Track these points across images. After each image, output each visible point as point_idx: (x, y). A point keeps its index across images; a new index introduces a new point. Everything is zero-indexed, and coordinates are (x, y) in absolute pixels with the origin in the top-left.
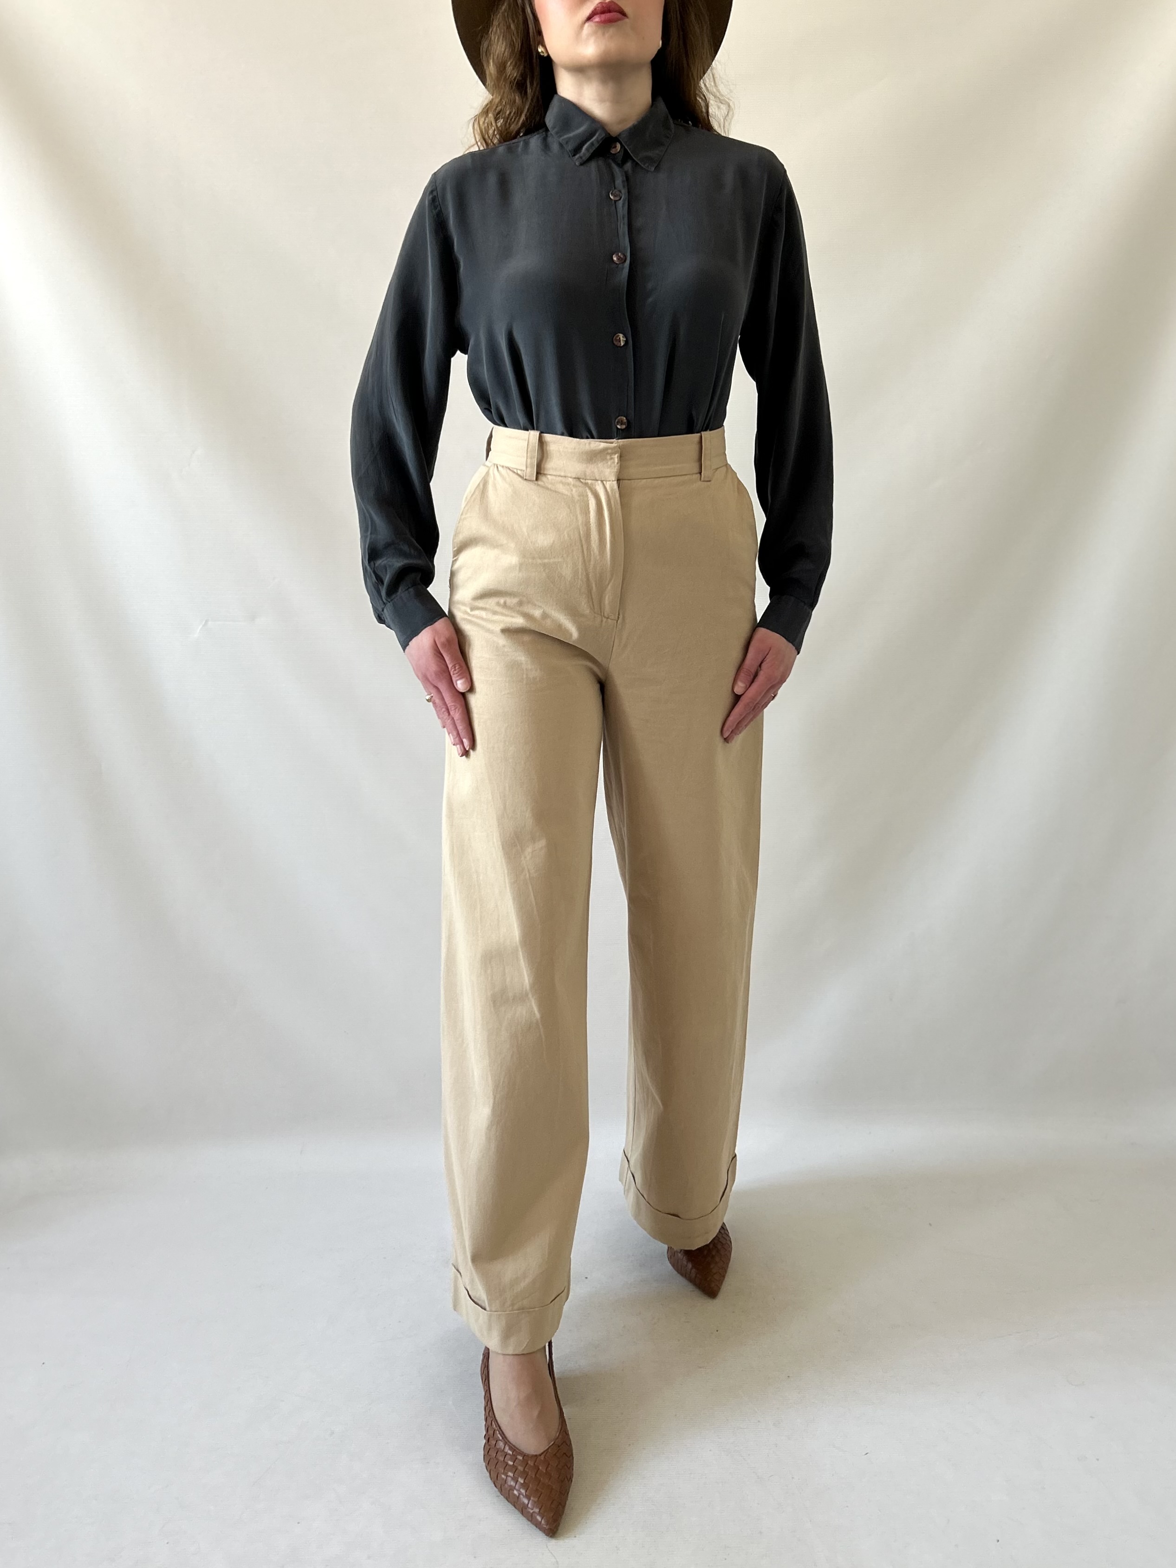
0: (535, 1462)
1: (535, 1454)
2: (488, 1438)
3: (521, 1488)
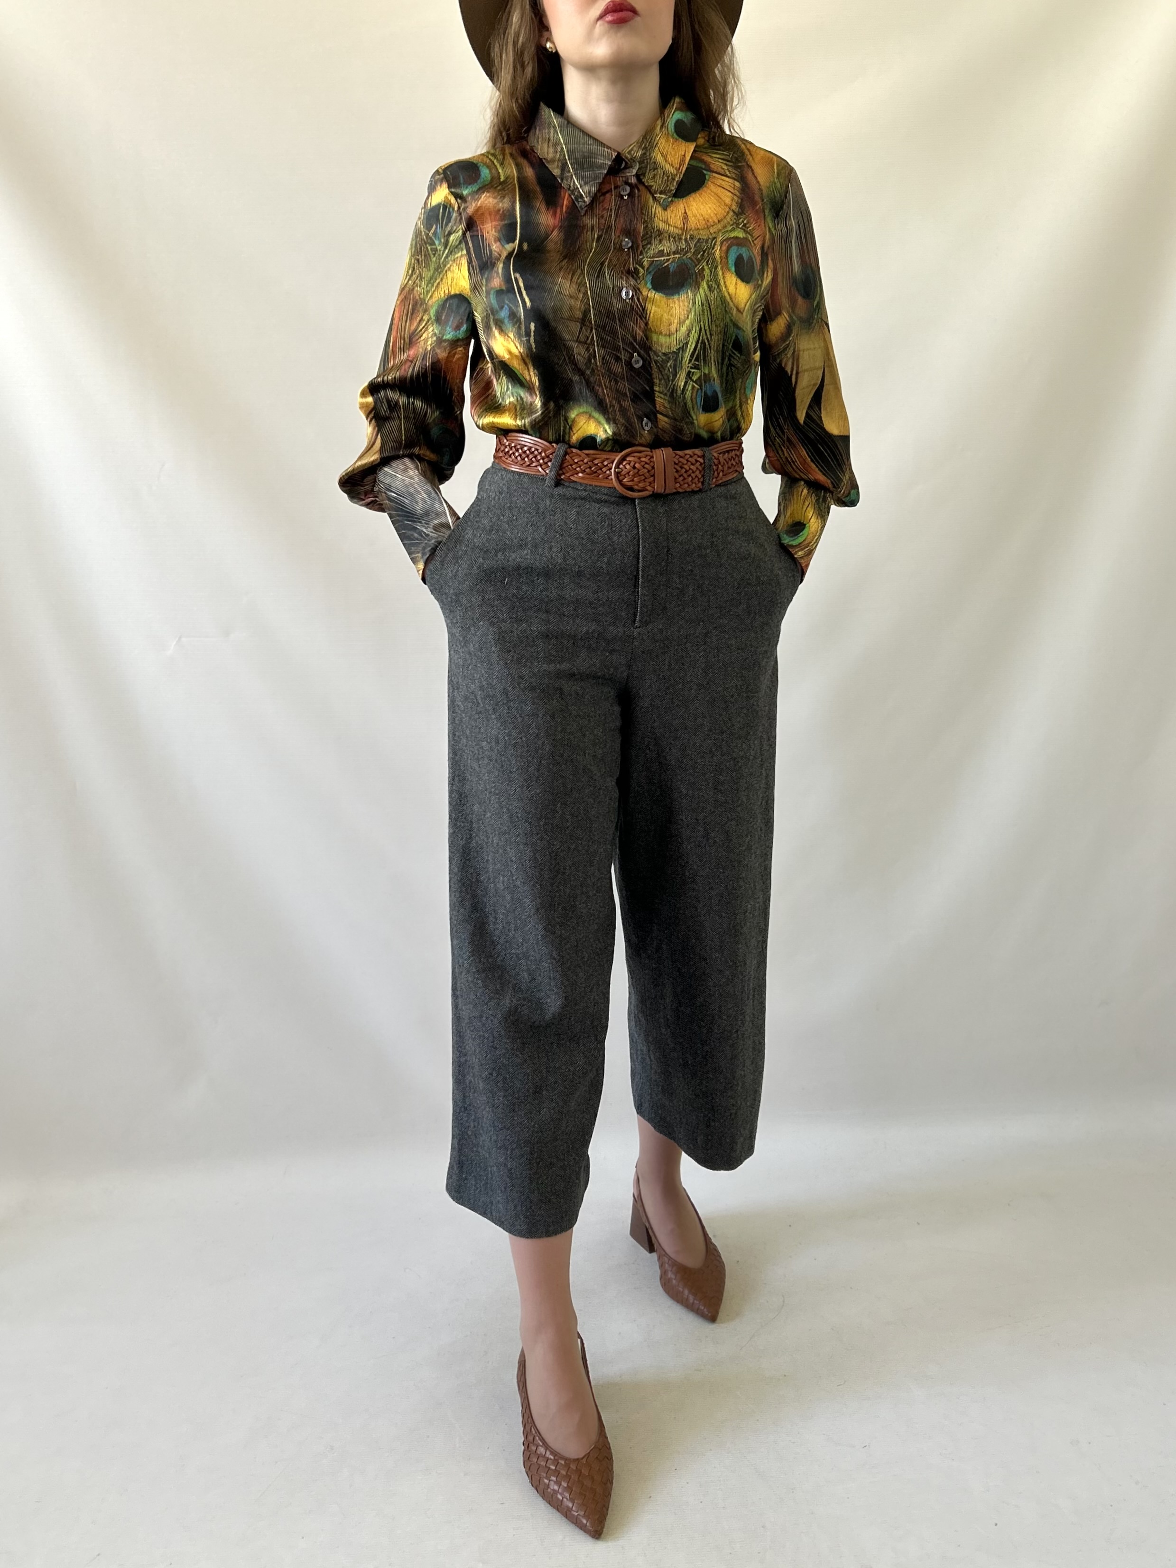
0: (577, 1466)
1: (576, 1457)
2: (527, 1445)
3: (564, 1491)
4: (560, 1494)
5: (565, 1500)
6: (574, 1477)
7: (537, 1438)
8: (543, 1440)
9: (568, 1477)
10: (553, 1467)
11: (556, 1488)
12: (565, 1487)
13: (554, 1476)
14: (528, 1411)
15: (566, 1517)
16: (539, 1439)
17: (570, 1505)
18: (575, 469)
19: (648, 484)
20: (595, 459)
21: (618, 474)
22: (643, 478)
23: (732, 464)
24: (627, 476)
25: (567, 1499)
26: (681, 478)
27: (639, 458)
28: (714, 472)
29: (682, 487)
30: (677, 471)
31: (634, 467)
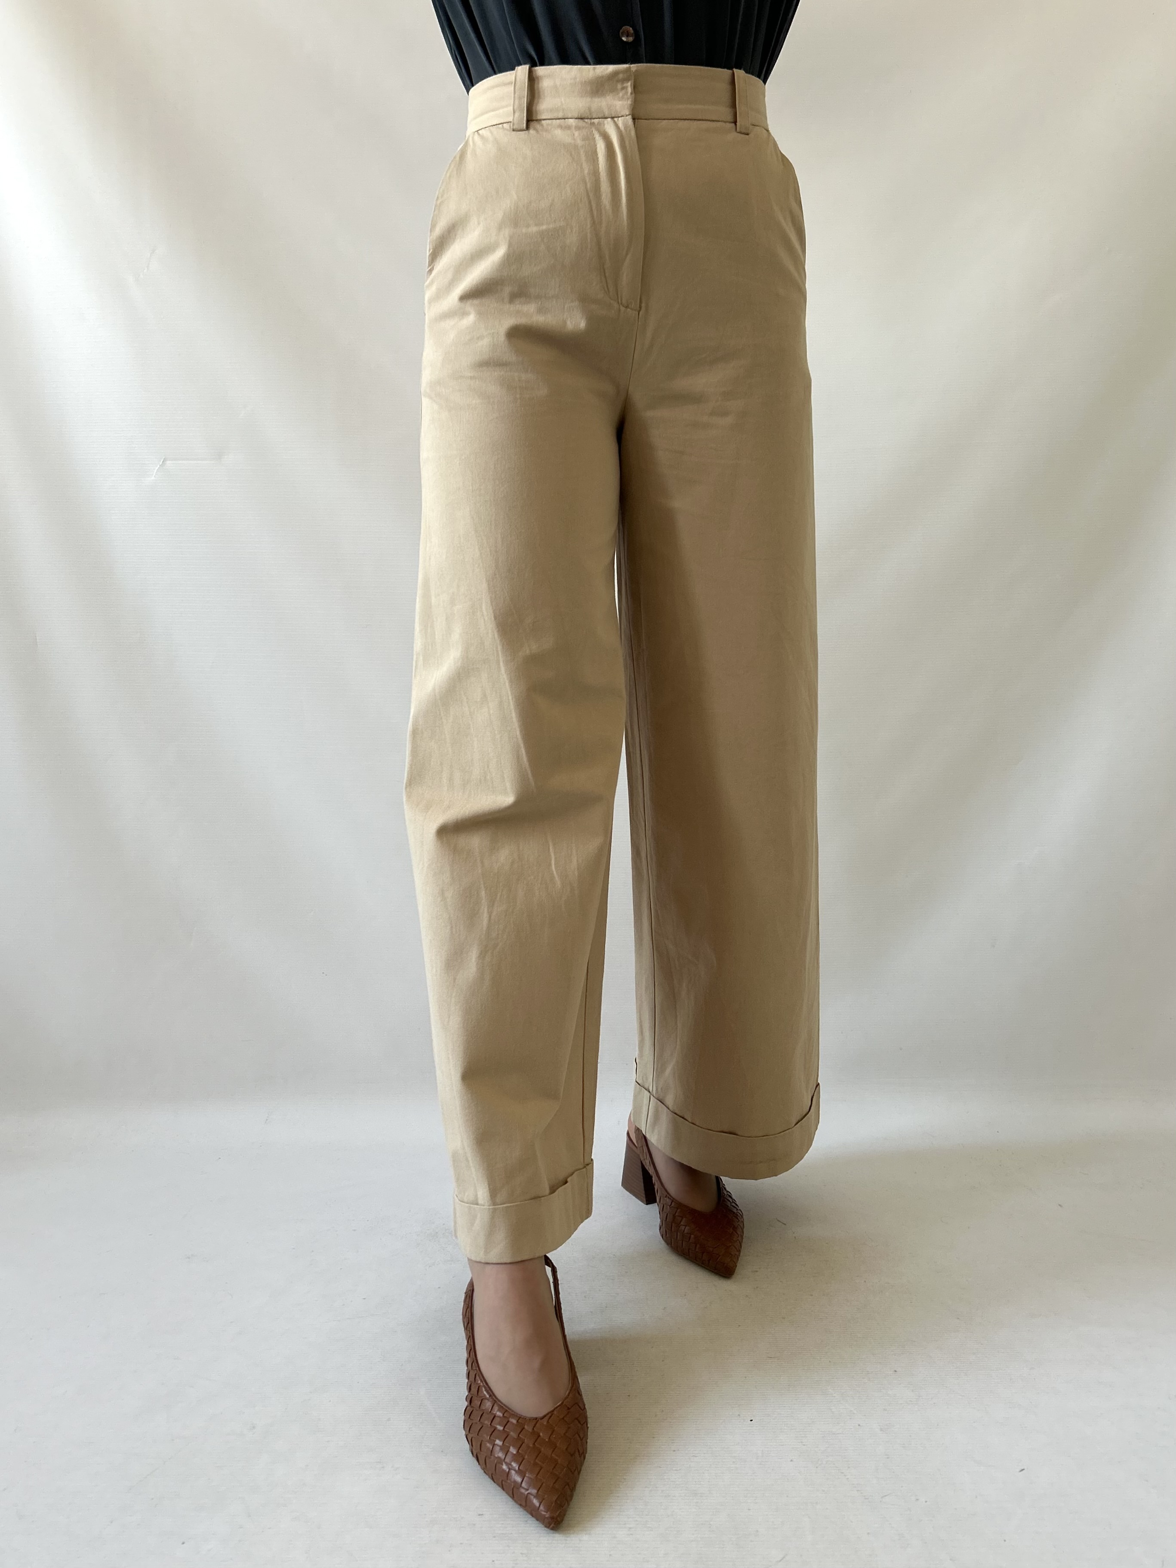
0: (534, 1427)
1: (535, 1416)
2: (470, 1400)
3: (512, 1461)
4: (507, 1464)
5: (513, 1472)
6: (529, 1442)
7: (484, 1389)
8: (492, 1393)
9: (519, 1442)
10: (500, 1428)
11: (501, 1455)
12: (515, 1454)
13: (500, 1440)
14: (472, 1353)
15: (513, 1496)
16: (486, 1391)
17: (518, 1479)
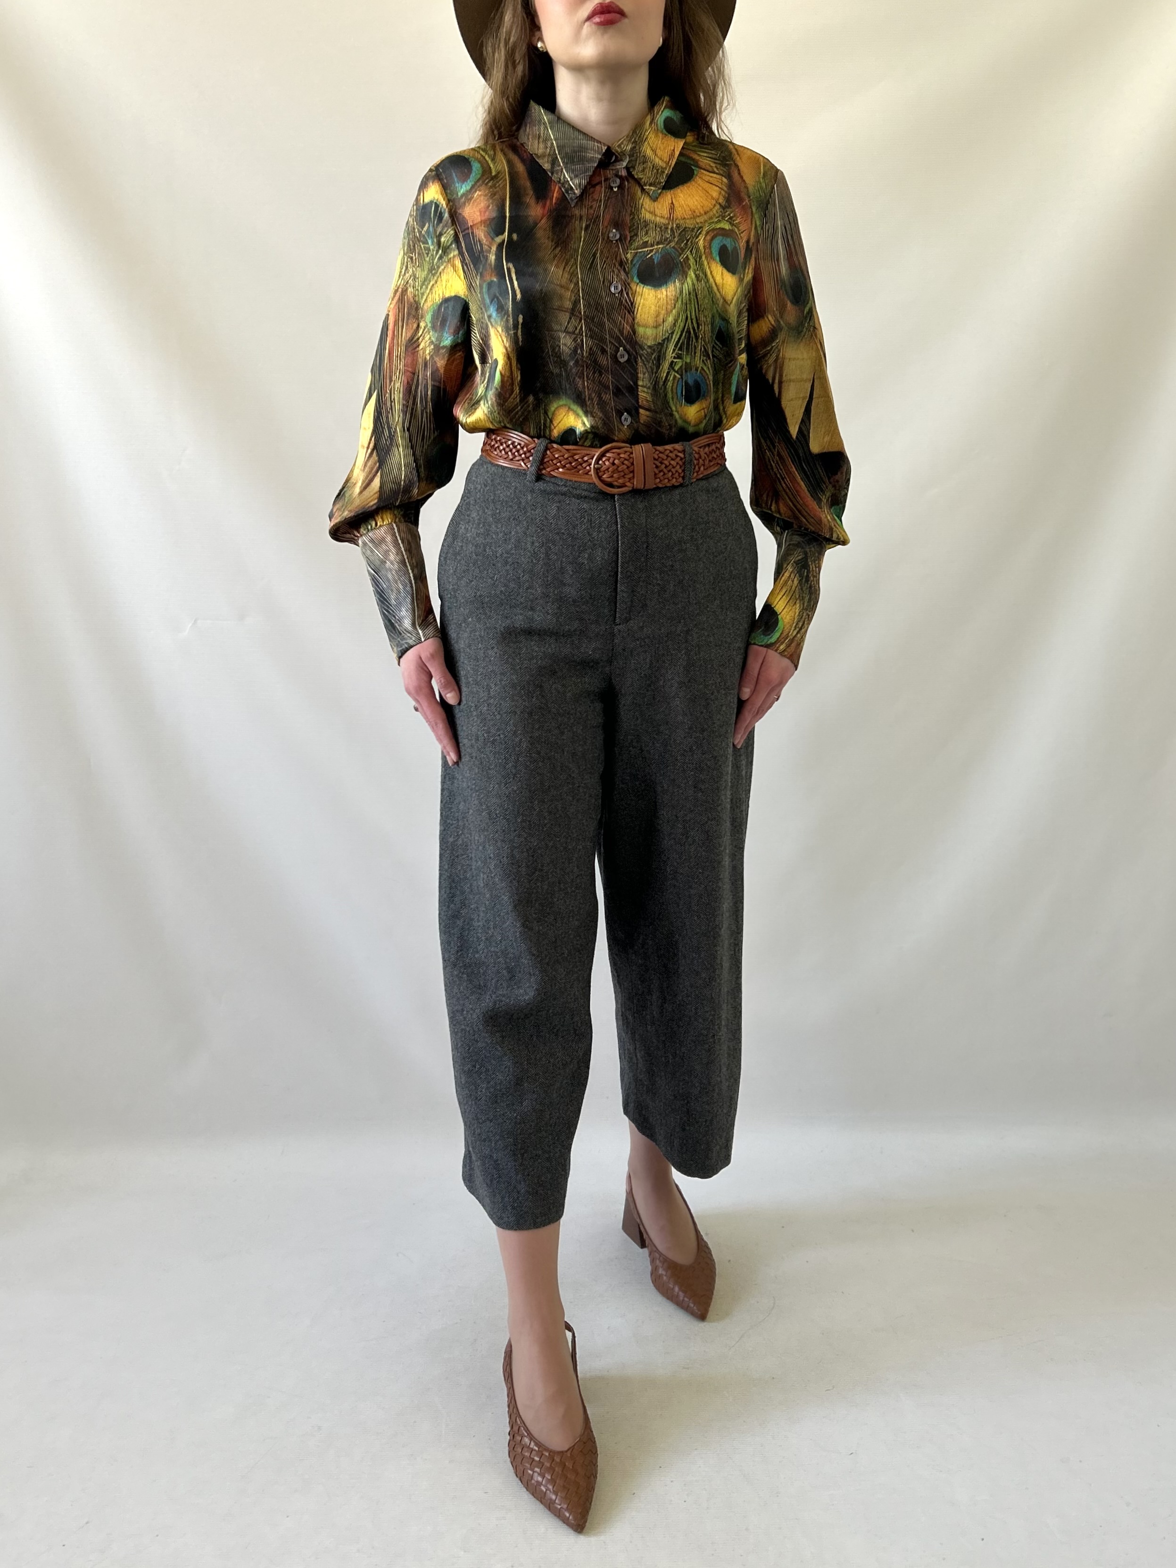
0: (562, 1458)
1: (561, 1450)
2: (513, 1434)
3: (548, 1483)
4: (544, 1486)
5: (548, 1492)
6: (558, 1469)
7: (522, 1428)
8: (527, 1430)
9: (551, 1470)
10: (537, 1459)
11: (540, 1479)
12: (549, 1479)
13: (538, 1467)
14: (513, 1401)
15: (549, 1509)
16: (524, 1429)
17: (554, 1497)
18: (556, 464)
19: (628, 480)
20: (575, 454)
21: (597, 470)
22: (622, 474)
23: (713, 457)
24: (606, 472)
25: (550, 1491)
26: (662, 474)
27: (619, 454)
28: (695, 466)
29: (662, 482)
30: (657, 467)
31: (613, 464)
